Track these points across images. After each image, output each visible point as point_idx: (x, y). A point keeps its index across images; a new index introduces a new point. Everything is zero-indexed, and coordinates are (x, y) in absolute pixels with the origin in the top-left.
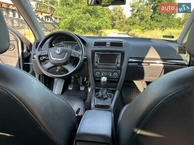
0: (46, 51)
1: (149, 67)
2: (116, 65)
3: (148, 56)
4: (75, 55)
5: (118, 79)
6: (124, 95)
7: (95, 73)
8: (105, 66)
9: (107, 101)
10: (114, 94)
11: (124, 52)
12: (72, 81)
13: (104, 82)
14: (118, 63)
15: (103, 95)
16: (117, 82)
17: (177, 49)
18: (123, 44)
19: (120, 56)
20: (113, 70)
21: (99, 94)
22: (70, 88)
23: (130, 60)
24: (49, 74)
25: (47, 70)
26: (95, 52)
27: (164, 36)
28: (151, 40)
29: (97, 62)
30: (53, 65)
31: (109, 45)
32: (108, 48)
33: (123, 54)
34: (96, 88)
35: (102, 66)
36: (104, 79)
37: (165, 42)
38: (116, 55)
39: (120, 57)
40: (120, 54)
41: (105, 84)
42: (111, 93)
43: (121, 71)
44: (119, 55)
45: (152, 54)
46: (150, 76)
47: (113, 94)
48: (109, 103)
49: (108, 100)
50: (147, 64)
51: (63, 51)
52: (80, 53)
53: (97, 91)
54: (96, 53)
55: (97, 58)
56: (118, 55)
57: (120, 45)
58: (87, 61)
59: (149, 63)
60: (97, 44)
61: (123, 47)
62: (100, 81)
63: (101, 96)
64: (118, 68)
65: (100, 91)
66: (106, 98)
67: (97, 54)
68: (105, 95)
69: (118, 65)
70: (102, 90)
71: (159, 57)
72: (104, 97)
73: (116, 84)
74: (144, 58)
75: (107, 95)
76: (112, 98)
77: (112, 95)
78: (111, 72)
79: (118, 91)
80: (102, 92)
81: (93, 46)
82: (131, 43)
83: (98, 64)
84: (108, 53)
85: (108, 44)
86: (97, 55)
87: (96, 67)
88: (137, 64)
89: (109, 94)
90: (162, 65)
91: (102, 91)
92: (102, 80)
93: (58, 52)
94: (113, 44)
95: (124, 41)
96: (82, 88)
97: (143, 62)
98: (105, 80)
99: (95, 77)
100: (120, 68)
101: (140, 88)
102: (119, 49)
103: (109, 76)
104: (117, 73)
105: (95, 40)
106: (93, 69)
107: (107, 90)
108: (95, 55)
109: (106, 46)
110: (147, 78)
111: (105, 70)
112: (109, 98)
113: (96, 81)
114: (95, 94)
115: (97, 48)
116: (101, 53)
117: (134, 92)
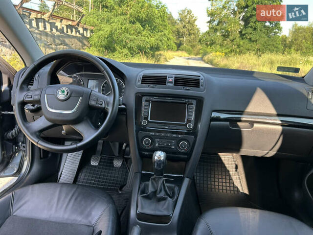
0: (38, 93)
1: (253, 131)
2: (186, 125)
3: (251, 108)
4: (99, 102)
5: (189, 154)
6: (198, 178)
7: (142, 140)
8: (163, 127)
9: (165, 203)
10: (180, 187)
11: (202, 97)
12: (100, 147)
13: (159, 162)
14: (189, 121)
15: (156, 191)
16: (187, 161)
18: (201, 82)
19: (194, 106)
20: (180, 136)
21: (148, 186)
22: (94, 163)
23: (214, 115)
24: (40, 142)
25: (37, 134)
26: (143, 96)
27: (279, 69)
28: (255, 75)
29: (146, 118)
30: (49, 124)
31: (171, 82)
32: (170, 88)
33: (200, 102)
34: (143, 172)
35: (156, 125)
36: (159, 155)
37: (283, 80)
38: (186, 103)
39: (194, 110)
40: (194, 102)
41: (162, 167)
42: (173, 185)
43: (196, 137)
44: (192, 104)
45: (260, 104)
46: (252, 147)
47: (178, 186)
48: (167, 209)
49: (167, 202)
50: (247, 124)
51: (72, 95)
52: (108, 100)
53: (145, 178)
54: (144, 98)
55: (147, 109)
56: (189, 104)
57: (194, 83)
58: (126, 115)
59: (252, 123)
60: (147, 80)
61: (201, 87)
62: (151, 157)
63: (152, 192)
64: (189, 130)
66: (163, 199)
67: (146, 101)
68: (161, 191)
69: (190, 126)
70: (154, 179)
71: (274, 112)
72: (158, 196)
73: (183, 163)
74: (243, 112)
75: (165, 191)
76: (175, 198)
77: (176, 189)
78: (174, 140)
79: (188, 179)
80: (155, 184)
81: (139, 83)
82: (216, 79)
83: (148, 121)
84: (169, 100)
85: (170, 80)
86: (147, 103)
87: (144, 129)
88: (228, 123)
89: (169, 187)
90: (280, 128)
91: (154, 182)
92: (156, 158)
93: (61, 96)
94: (180, 81)
95: (202, 76)
96: (118, 163)
97: (240, 121)
98: (162, 158)
99: (140, 149)
100: (194, 132)
101: (228, 164)
102: (192, 92)
103: (171, 148)
104: (188, 141)
105: (144, 72)
106: (137, 132)
107: (165, 177)
108: (144, 103)
109: (165, 84)
110: (246, 151)
111: (163, 134)
112: (170, 197)
113: (142, 156)
114: (139, 187)
115: (147, 89)
116: (155, 99)
117: (216, 173)
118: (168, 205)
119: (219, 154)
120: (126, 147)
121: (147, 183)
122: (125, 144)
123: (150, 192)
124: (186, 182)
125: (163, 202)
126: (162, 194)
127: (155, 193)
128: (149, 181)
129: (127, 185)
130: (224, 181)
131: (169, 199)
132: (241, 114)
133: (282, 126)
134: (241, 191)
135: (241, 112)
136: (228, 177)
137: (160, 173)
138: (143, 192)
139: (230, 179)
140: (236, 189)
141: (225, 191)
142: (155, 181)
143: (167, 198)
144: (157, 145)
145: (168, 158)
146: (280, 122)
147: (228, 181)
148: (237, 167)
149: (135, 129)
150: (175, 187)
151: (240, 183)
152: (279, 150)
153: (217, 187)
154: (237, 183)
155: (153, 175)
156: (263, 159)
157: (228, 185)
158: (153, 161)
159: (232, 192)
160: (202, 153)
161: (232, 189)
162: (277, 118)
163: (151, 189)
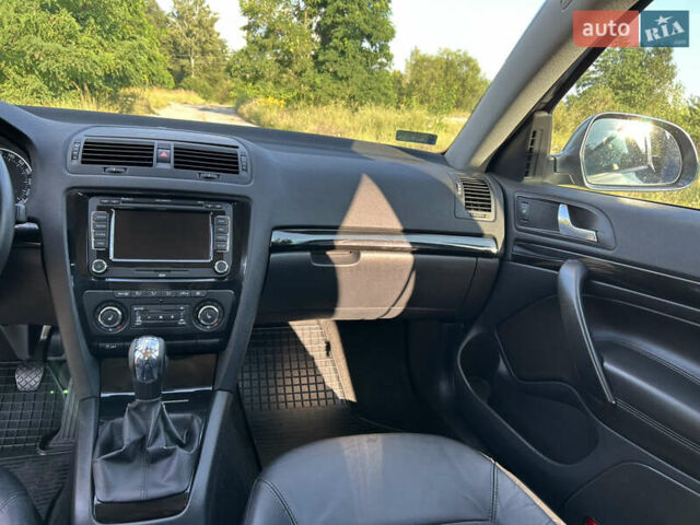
1: (358, 267)
2: (211, 265)
3: (351, 221)
5: (225, 333)
6: (246, 384)
7: (96, 312)
8: (152, 274)
9: (169, 465)
10: (206, 417)
11: (247, 198)
13: (148, 366)
14: (219, 256)
15: (144, 439)
16: (218, 350)
17: (460, 192)
18: (242, 161)
19: (229, 219)
20: (198, 293)
21: (120, 428)
23: (278, 237)
26: (90, 195)
27: (401, 135)
28: (354, 149)
29: (104, 254)
31: (166, 161)
32: (163, 176)
33: (242, 209)
34: (103, 395)
35: (133, 271)
36: (148, 348)
37: (406, 159)
38: (207, 213)
39: (230, 227)
40: (229, 208)
41: (156, 376)
42: (188, 415)
43: (238, 293)
44: (223, 213)
45: (370, 210)
46: (359, 303)
47: (201, 415)
48: (177, 477)
49: (175, 462)
50: (347, 254)
53: (111, 409)
54: (94, 202)
55: (102, 229)
56: (217, 213)
57: (225, 162)
58: (42, 248)
59: (356, 251)
60: (96, 153)
61: (242, 173)
62: (124, 353)
63: (134, 442)
64: (220, 277)
65: (126, 416)
66: (167, 454)
67: (99, 208)
68: (156, 436)
69: (221, 266)
70: (136, 409)
71: (397, 226)
72: (151, 449)
73: (210, 359)
74: (337, 227)
75: (169, 432)
76: (196, 445)
77: (197, 421)
78: (183, 304)
79: (225, 393)
80: (141, 422)
81: (76, 163)
82: (275, 156)
83: (111, 263)
84: (164, 204)
85: (164, 154)
86: (103, 215)
87: (100, 282)
88: (308, 254)
89: (176, 422)
90: (409, 257)
91: (137, 416)
92: (138, 355)
94: (187, 158)
95: (243, 148)
96: (28, 381)
97: (333, 248)
98: (155, 355)
99: (92, 337)
100: (233, 281)
101: (311, 342)
102: (221, 184)
103: (176, 325)
104: (219, 304)
105: (86, 132)
106: (79, 293)
107: (166, 397)
108: (93, 214)
109: (151, 165)
110: (347, 310)
111: (153, 293)
112: (182, 446)
113: (98, 355)
114: (96, 437)
115: (99, 176)
116: (125, 202)
117: (287, 366)
118: (179, 469)
119: (291, 323)
120: (50, 334)
121: (118, 420)
122: (45, 328)
123: (126, 443)
124: (220, 401)
125: (164, 462)
126: (162, 443)
127: (141, 443)
128: (122, 415)
129: (61, 431)
130: (304, 381)
131: (180, 451)
132: (335, 233)
133: (413, 253)
134: (340, 397)
135: (334, 229)
136: (311, 372)
137: (151, 392)
138: (108, 446)
139: (316, 376)
140: (329, 395)
141: (307, 404)
142: (140, 413)
143: (174, 450)
144: (139, 320)
145: (170, 351)
146: (409, 246)
147: (312, 380)
148: (328, 347)
149: (72, 284)
150: (192, 418)
151: (337, 380)
152: (410, 303)
153: (290, 397)
154: (331, 383)
155: (131, 399)
156: (379, 324)
157: (313, 388)
158: (131, 364)
159: (323, 403)
160: (255, 326)
161: (322, 395)
162: (404, 238)
163: (129, 436)
